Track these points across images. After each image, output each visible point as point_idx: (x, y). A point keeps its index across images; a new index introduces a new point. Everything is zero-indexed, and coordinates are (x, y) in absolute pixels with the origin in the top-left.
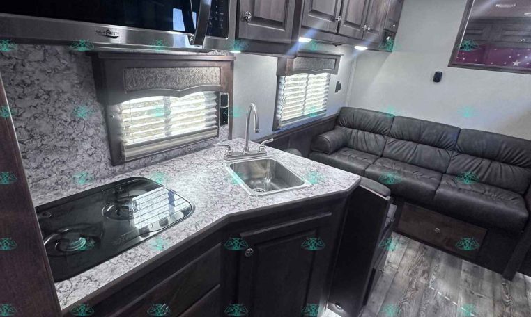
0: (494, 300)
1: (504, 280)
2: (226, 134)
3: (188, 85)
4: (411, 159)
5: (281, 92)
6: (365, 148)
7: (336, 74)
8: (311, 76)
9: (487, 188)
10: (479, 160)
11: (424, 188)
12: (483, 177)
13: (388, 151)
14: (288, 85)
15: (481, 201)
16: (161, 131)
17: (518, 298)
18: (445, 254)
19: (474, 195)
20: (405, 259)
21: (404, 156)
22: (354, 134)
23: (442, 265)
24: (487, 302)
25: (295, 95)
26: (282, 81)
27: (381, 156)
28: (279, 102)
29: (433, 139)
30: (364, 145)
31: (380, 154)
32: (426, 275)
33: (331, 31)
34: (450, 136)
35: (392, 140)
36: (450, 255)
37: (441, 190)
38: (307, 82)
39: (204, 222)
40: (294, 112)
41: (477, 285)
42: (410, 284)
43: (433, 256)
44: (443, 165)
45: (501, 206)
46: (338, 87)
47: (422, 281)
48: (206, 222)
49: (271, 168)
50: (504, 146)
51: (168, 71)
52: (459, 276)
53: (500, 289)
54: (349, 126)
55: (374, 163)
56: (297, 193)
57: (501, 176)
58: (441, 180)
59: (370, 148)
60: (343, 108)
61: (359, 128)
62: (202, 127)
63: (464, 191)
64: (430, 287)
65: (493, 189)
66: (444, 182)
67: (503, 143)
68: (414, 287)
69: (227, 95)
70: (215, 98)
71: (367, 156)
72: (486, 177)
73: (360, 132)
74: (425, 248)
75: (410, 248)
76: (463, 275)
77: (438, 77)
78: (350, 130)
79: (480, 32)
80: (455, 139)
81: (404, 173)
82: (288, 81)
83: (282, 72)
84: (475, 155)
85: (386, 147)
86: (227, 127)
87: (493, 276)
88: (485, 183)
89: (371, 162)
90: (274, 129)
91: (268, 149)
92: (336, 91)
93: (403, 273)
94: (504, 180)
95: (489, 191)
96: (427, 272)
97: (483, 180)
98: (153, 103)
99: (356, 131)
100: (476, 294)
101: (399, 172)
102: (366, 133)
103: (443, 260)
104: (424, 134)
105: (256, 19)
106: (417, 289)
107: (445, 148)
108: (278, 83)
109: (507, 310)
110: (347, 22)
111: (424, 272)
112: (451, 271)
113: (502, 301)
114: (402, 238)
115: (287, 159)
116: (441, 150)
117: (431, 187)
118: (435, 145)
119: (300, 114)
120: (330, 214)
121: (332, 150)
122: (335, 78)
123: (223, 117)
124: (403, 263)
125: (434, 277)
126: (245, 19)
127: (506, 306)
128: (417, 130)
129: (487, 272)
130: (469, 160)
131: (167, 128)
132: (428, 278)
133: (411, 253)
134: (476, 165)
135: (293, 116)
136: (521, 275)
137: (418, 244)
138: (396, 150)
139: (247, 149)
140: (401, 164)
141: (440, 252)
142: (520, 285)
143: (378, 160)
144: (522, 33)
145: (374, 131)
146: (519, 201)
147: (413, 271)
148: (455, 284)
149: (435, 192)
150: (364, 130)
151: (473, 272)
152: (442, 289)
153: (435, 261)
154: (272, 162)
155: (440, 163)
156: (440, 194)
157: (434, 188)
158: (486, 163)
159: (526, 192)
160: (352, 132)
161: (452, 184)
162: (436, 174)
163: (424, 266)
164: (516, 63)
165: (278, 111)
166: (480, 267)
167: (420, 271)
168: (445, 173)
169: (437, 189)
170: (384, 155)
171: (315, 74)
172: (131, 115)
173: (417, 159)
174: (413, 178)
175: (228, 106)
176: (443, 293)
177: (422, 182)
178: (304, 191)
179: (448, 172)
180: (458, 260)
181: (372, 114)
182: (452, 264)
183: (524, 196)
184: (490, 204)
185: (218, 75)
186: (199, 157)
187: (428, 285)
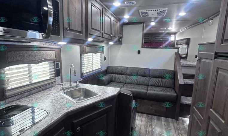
0: (175, 129)
1: (176, 121)
2: (60, 80)
3: (40, 59)
4: (136, 82)
5: (83, 61)
6: (119, 81)
7: (103, 53)
8: (94, 54)
9: (163, 88)
10: (158, 79)
11: (143, 92)
12: (161, 85)
13: (128, 81)
14: (85, 58)
15: (162, 93)
16: (27, 81)
17: (181, 126)
18: (155, 117)
19: (159, 91)
20: (142, 122)
21: (134, 82)
22: (114, 76)
23: (155, 121)
24: (173, 130)
25: (88, 62)
26: (83, 57)
27: (126, 83)
28: (82, 65)
29: (142, 73)
30: (119, 80)
31: (125, 82)
32: (151, 126)
33: (100, 36)
34: (147, 72)
35: (128, 76)
36: (157, 117)
37: (149, 92)
38: (93, 57)
39: (55, 117)
40: (88, 69)
41: (168, 125)
42: (146, 131)
43: (151, 119)
44: (148, 83)
45: (168, 93)
46: (105, 59)
47: (150, 129)
48: (56, 117)
49: (83, 91)
50: (164, 73)
51: (30, 53)
52: (162, 123)
53: (175, 124)
54: (112, 73)
55: (123, 86)
56: (96, 98)
57: (166, 84)
58: (148, 88)
59: (121, 80)
60: (108, 67)
61: (115, 73)
62: (48, 78)
63: (156, 90)
64: (153, 130)
65: (165, 88)
66: (149, 89)
67: (163, 72)
68: (148, 132)
69: (59, 63)
70: (53, 64)
71: (120, 84)
72: (161, 84)
73: (116, 75)
74: (148, 116)
75: (143, 117)
76: (163, 123)
77: (139, 52)
78: (112, 75)
79: (148, 38)
80: (149, 73)
81: (135, 88)
82: (85, 56)
83: (82, 52)
84: (157, 77)
85: (127, 80)
86: (60, 77)
87: (172, 120)
88: (162, 87)
89: (122, 86)
90: (81, 77)
91: (80, 84)
92: (104, 60)
93: (143, 128)
94: (167, 84)
95: (164, 89)
96: (151, 125)
97: (161, 86)
98: (22, 68)
99: (114, 75)
100: (169, 129)
101: (133, 88)
102: (119, 75)
103: (155, 119)
104: (139, 73)
105: (70, 30)
106: (149, 133)
107: (146, 76)
108: (81, 57)
109: (180, 132)
110: (105, 33)
111: (150, 126)
112: (159, 123)
113: (177, 129)
114: (140, 114)
115: (89, 87)
116: (146, 78)
117: (145, 91)
118: (143, 76)
119: (91, 70)
120: (111, 105)
121: (106, 83)
122: (103, 55)
123: (58, 73)
124: (142, 124)
125: (154, 126)
126: (66, 29)
127: (179, 130)
128: (136, 71)
129: (170, 119)
130: (155, 80)
131: (30, 79)
132: (152, 128)
133: (144, 119)
134: (157, 81)
135: (89, 71)
136: (180, 118)
137: (145, 115)
138: (131, 80)
139: (71, 85)
140: (133, 85)
141: (154, 116)
142: (181, 121)
143: (125, 85)
144: (160, 38)
145: (121, 74)
146: (173, 91)
147: (146, 126)
148: (161, 127)
149: (147, 93)
150: (117, 74)
151: (166, 121)
152: (158, 130)
153: (153, 120)
154: (83, 89)
155: (146, 82)
156: (149, 93)
157: (146, 91)
158: (160, 79)
159: (174, 87)
160: (113, 76)
161: (152, 89)
162: (146, 87)
163: (149, 123)
164: (161, 47)
165: (82, 69)
166: (168, 118)
167: (149, 126)
168: (149, 86)
169: (147, 91)
170: (127, 82)
171: (95, 53)
172: (10, 74)
173: (138, 82)
174: (139, 89)
175: (60, 68)
176: (158, 132)
177: (142, 90)
178: (99, 97)
179: (149, 85)
180: (160, 117)
181: (119, 68)
182: (159, 120)
183: (174, 89)
184: (165, 93)
185: (54, 54)
186: (47, 92)
187: (152, 130)
